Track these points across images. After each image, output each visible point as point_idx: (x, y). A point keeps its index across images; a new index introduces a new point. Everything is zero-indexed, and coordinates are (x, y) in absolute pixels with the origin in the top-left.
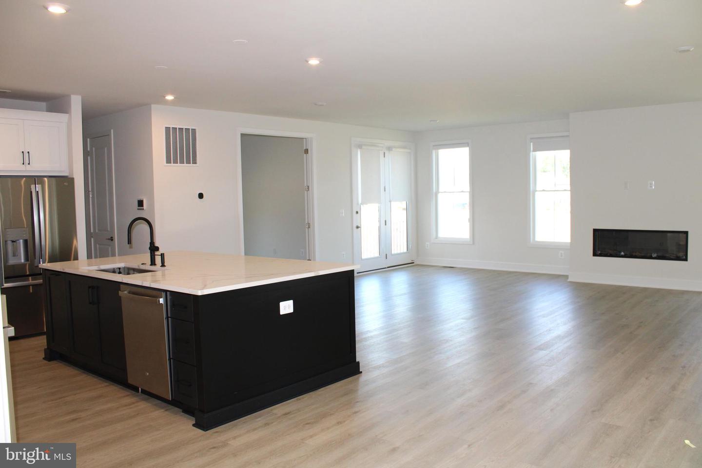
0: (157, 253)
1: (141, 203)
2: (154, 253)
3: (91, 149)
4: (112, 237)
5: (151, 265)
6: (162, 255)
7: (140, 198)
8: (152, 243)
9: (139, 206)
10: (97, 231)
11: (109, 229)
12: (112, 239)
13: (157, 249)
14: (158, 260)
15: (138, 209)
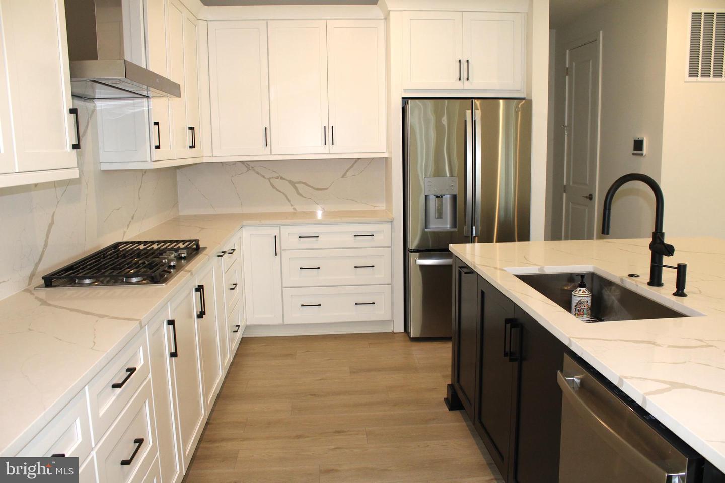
0: (666, 260)
1: (638, 145)
2: (661, 260)
3: (571, 64)
4: (591, 195)
5: (650, 284)
6: (681, 270)
7: (639, 136)
8: (658, 235)
9: (635, 149)
10: (571, 183)
11: (587, 182)
12: (590, 197)
13: (670, 250)
14: (669, 276)
15: (634, 154)
